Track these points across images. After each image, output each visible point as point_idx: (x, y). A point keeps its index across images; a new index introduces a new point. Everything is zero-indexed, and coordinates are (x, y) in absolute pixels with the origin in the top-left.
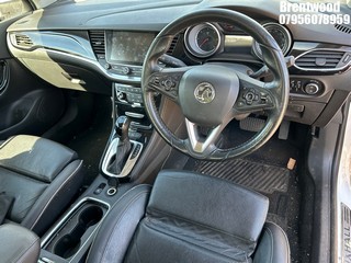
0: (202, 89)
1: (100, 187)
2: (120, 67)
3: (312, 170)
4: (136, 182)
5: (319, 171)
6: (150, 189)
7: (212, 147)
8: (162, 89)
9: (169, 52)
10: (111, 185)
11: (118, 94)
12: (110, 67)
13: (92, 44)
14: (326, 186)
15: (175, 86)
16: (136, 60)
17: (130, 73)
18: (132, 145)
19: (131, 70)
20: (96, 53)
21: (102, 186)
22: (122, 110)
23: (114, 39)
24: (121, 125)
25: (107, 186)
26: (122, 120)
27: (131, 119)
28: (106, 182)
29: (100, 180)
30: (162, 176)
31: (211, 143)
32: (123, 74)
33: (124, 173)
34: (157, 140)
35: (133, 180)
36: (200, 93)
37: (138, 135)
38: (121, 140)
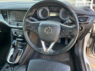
0: (47, 29)
1: (6, 68)
2: (13, 23)
3: (76, 53)
4: (21, 64)
5: (78, 53)
6: (27, 67)
7: (52, 50)
8: (31, 29)
9: (32, 17)
10: (11, 67)
11: (13, 32)
12: (10, 23)
13: (2, 15)
14: (81, 58)
15: (37, 28)
16: (20, 20)
17: (18, 25)
18: (19, 50)
19: (18, 24)
20: (4, 18)
21: (7, 67)
22: (15, 38)
23: (11, 13)
24: (14, 43)
25: (9, 67)
26: (15, 41)
27: (18, 41)
28: (9, 65)
29: (6, 65)
30: (31, 62)
31: (51, 49)
32: (15, 25)
33: (16, 62)
34: (28, 48)
35: (20, 64)
36: (47, 30)
37: (21, 47)
38: (15, 49)
